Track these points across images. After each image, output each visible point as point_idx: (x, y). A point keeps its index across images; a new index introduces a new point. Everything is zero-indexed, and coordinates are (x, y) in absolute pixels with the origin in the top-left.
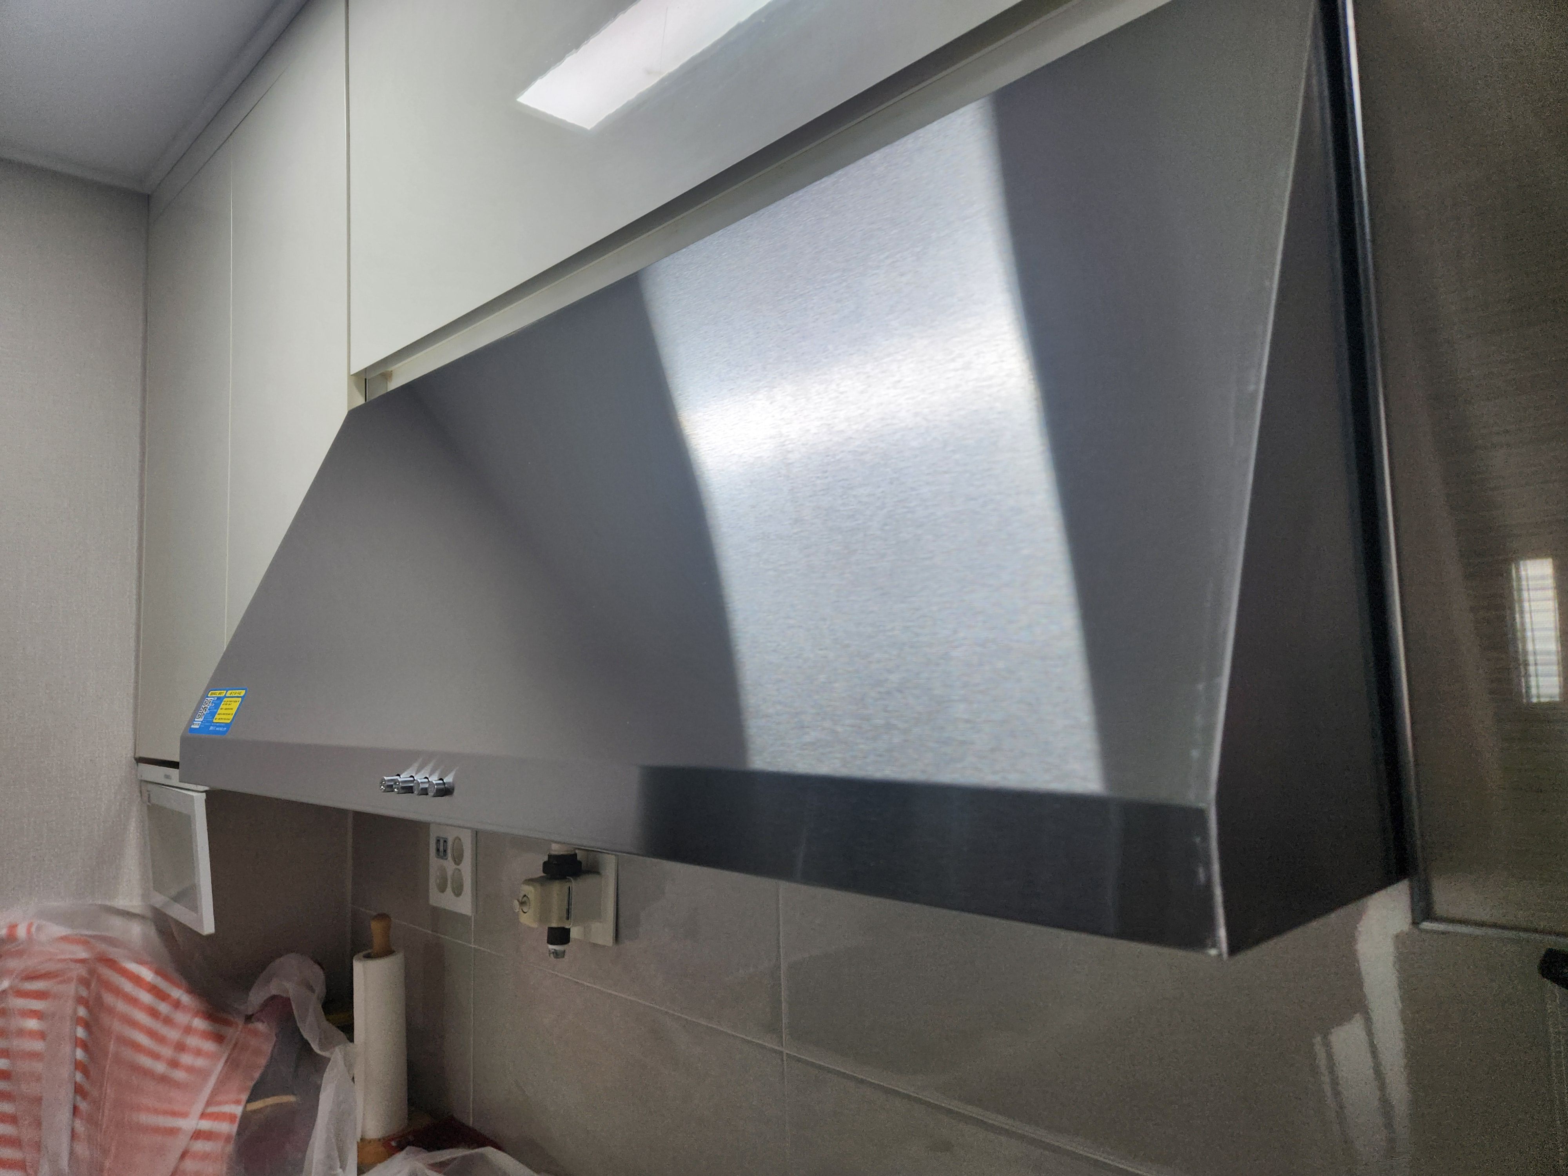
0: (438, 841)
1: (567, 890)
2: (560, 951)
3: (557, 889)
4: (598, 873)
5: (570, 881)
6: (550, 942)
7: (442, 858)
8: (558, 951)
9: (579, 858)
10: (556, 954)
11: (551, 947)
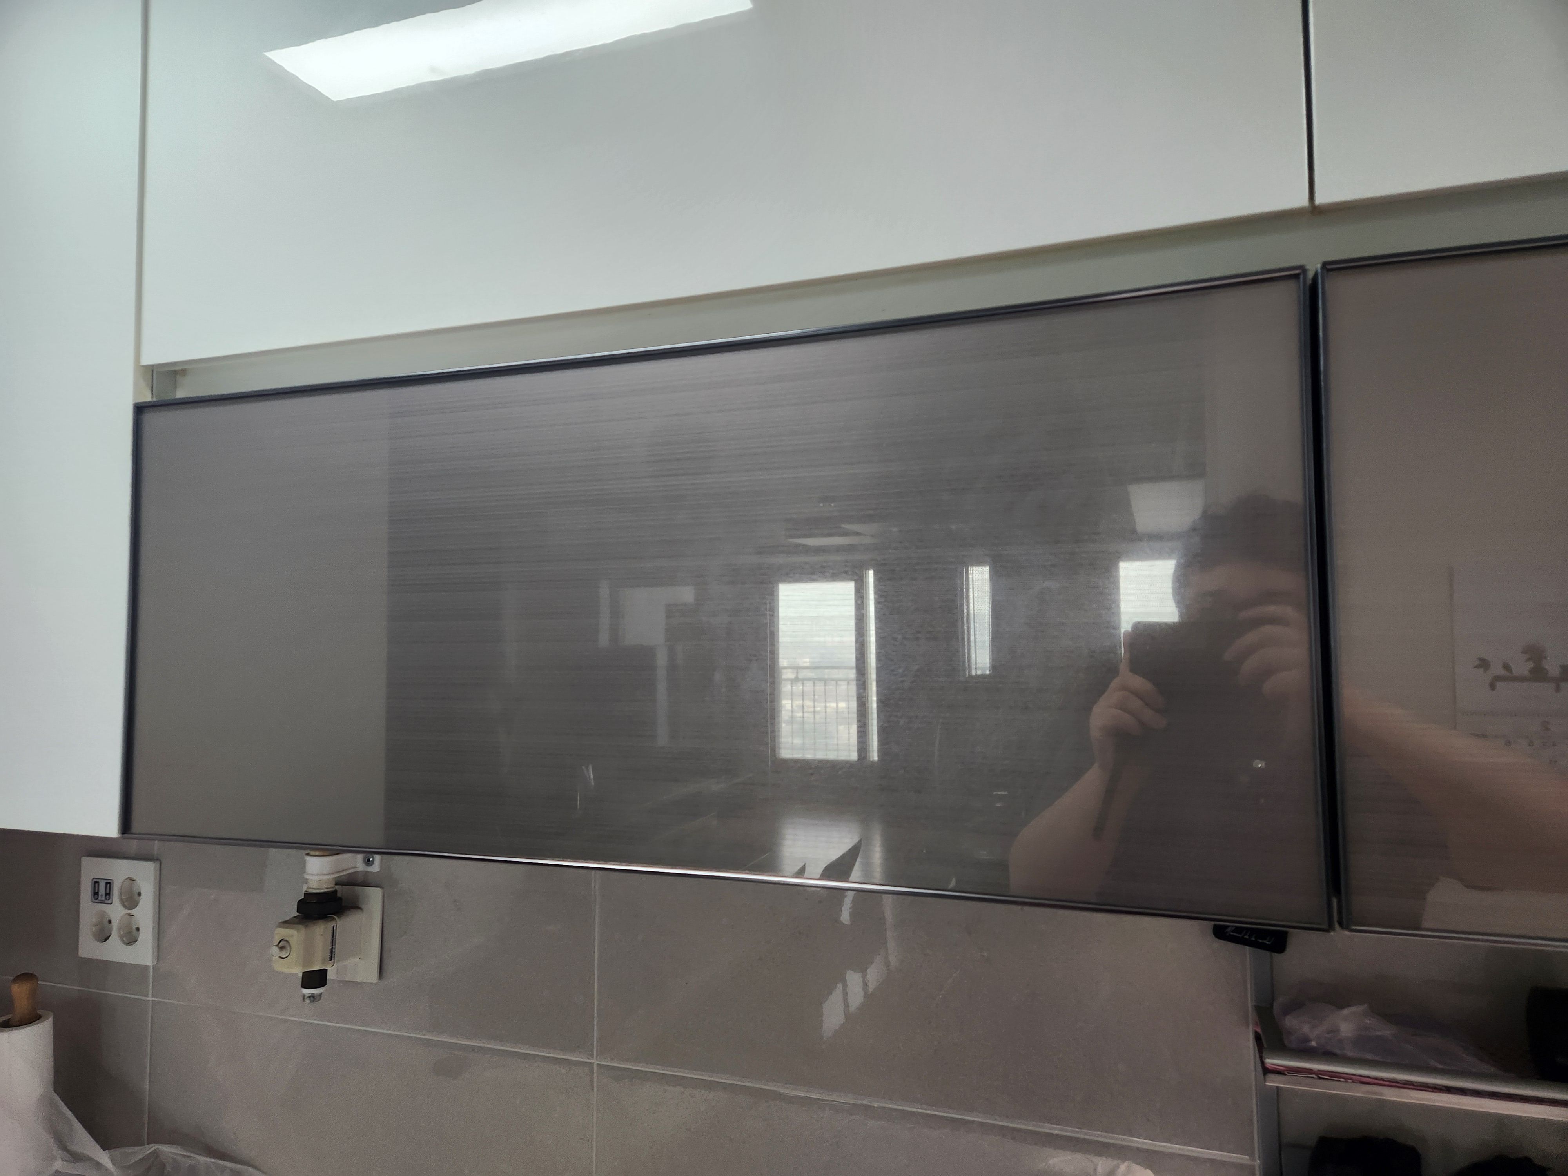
0: (96, 883)
1: (331, 929)
2: (317, 994)
3: (320, 931)
4: (359, 908)
5: (333, 919)
6: (304, 986)
7: (102, 902)
8: (315, 995)
9: (339, 895)
10: (312, 997)
11: (306, 991)
